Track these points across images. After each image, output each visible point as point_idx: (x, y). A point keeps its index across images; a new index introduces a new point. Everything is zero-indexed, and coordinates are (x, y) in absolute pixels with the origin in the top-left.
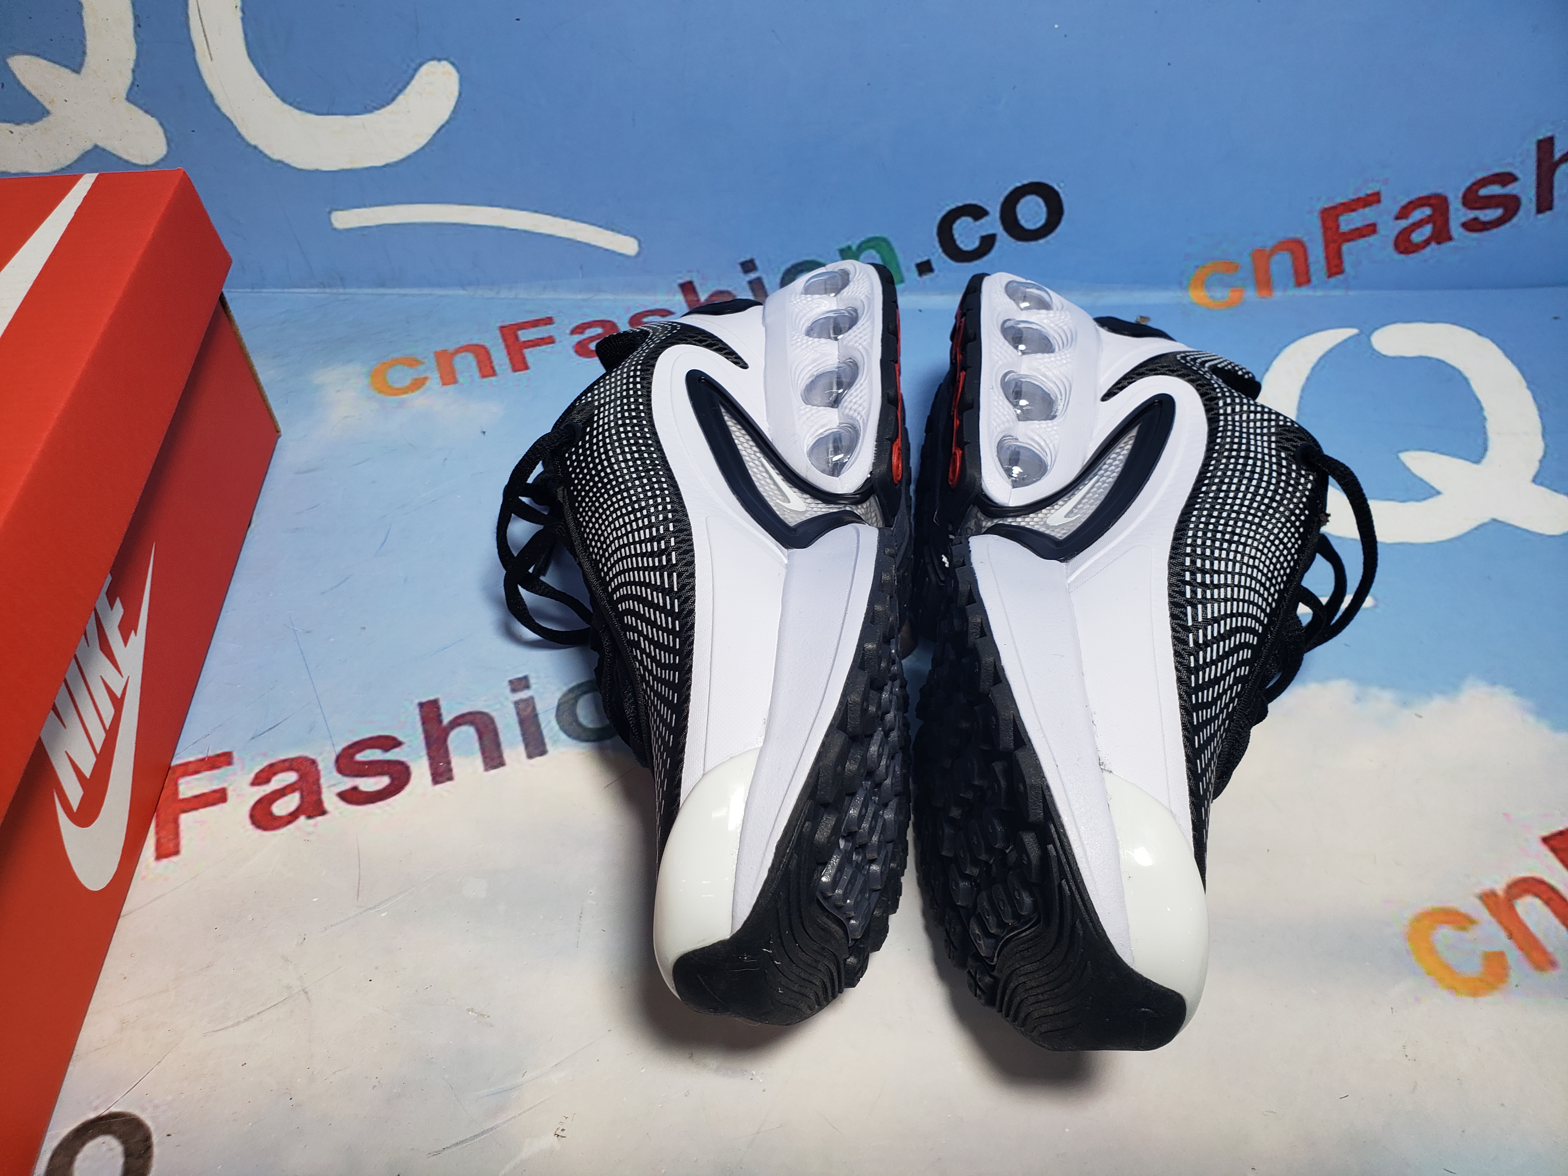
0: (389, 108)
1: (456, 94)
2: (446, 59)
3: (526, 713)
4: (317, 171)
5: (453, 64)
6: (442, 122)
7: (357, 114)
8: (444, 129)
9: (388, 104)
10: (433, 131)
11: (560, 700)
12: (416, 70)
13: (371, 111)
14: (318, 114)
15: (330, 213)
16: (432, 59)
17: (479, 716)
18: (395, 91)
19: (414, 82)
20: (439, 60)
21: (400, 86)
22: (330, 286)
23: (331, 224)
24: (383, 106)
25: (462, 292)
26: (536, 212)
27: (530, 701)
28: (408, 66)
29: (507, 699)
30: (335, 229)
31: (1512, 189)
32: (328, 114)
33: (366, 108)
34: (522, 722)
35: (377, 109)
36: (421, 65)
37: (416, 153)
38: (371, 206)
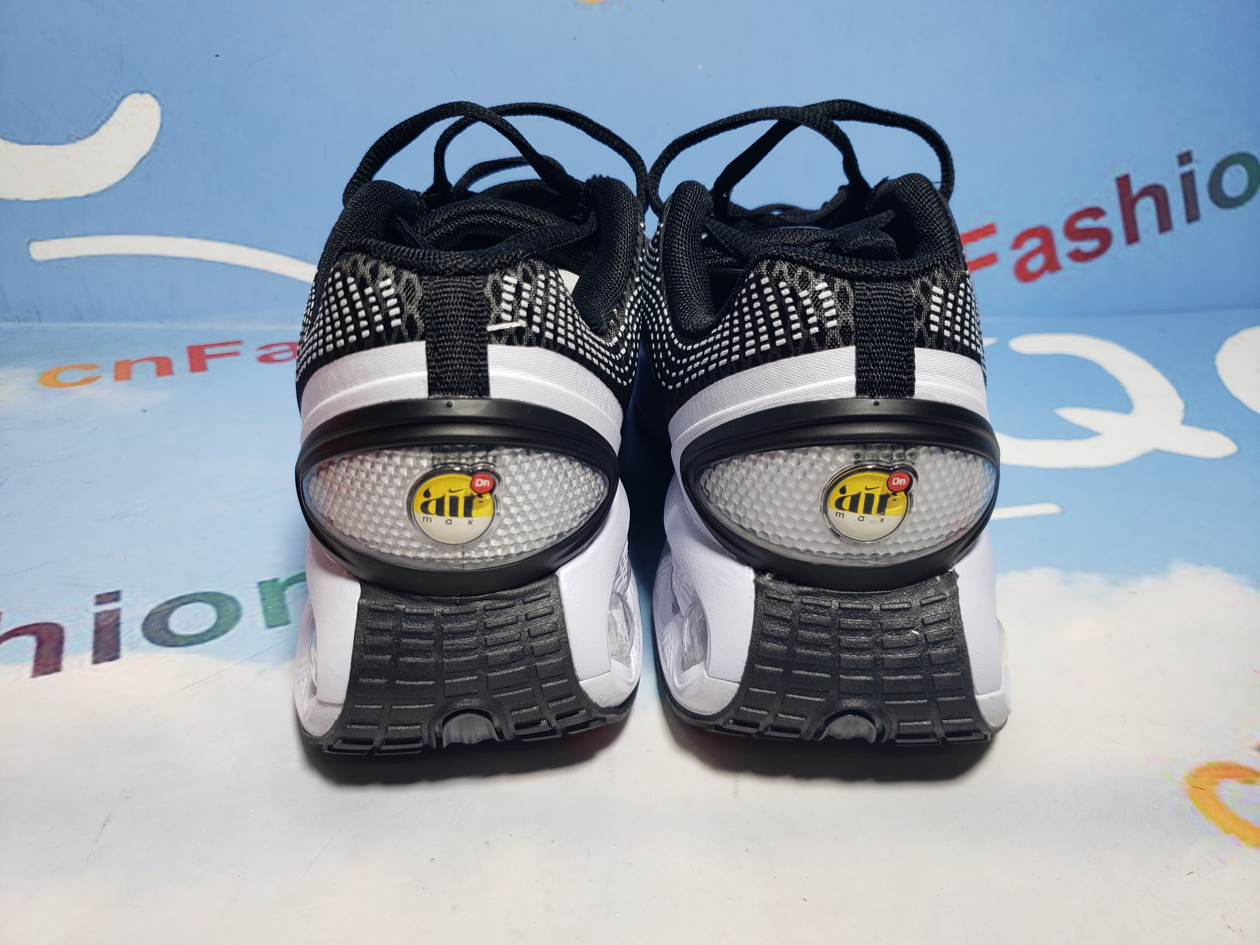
0: (92, 138)
1: (158, 126)
2: (149, 92)
3: (105, 623)
4: (18, 201)
5: (154, 96)
6: (144, 153)
7: (61, 144)
8: (144, 162)
9: (92, 134)
10: (135, 162)
11: (152, 611)
12: (119, 102)
13: (74, 142)
14: (22, 144)
15: (29, 243)
16: (135, 92)
17: (45, 627)
18: (98, 122)
19: (117, 114)
20: (142, 92)
21: (103, 118)
22: (25, 320)
23: (29, 255)
24: (86, 137)
25: (158, 326)
26: (233, 242)
27: (116, 614)
28: (112, 98)
29: (87, 610)
30: (33, 261)
31: (1101, 222)
32: (32, 143)
33: (69, 138)
34: (98, 631)
35: (80, 139)
36: (124, 97)
37: (118, 184)
38: (70, 236)
